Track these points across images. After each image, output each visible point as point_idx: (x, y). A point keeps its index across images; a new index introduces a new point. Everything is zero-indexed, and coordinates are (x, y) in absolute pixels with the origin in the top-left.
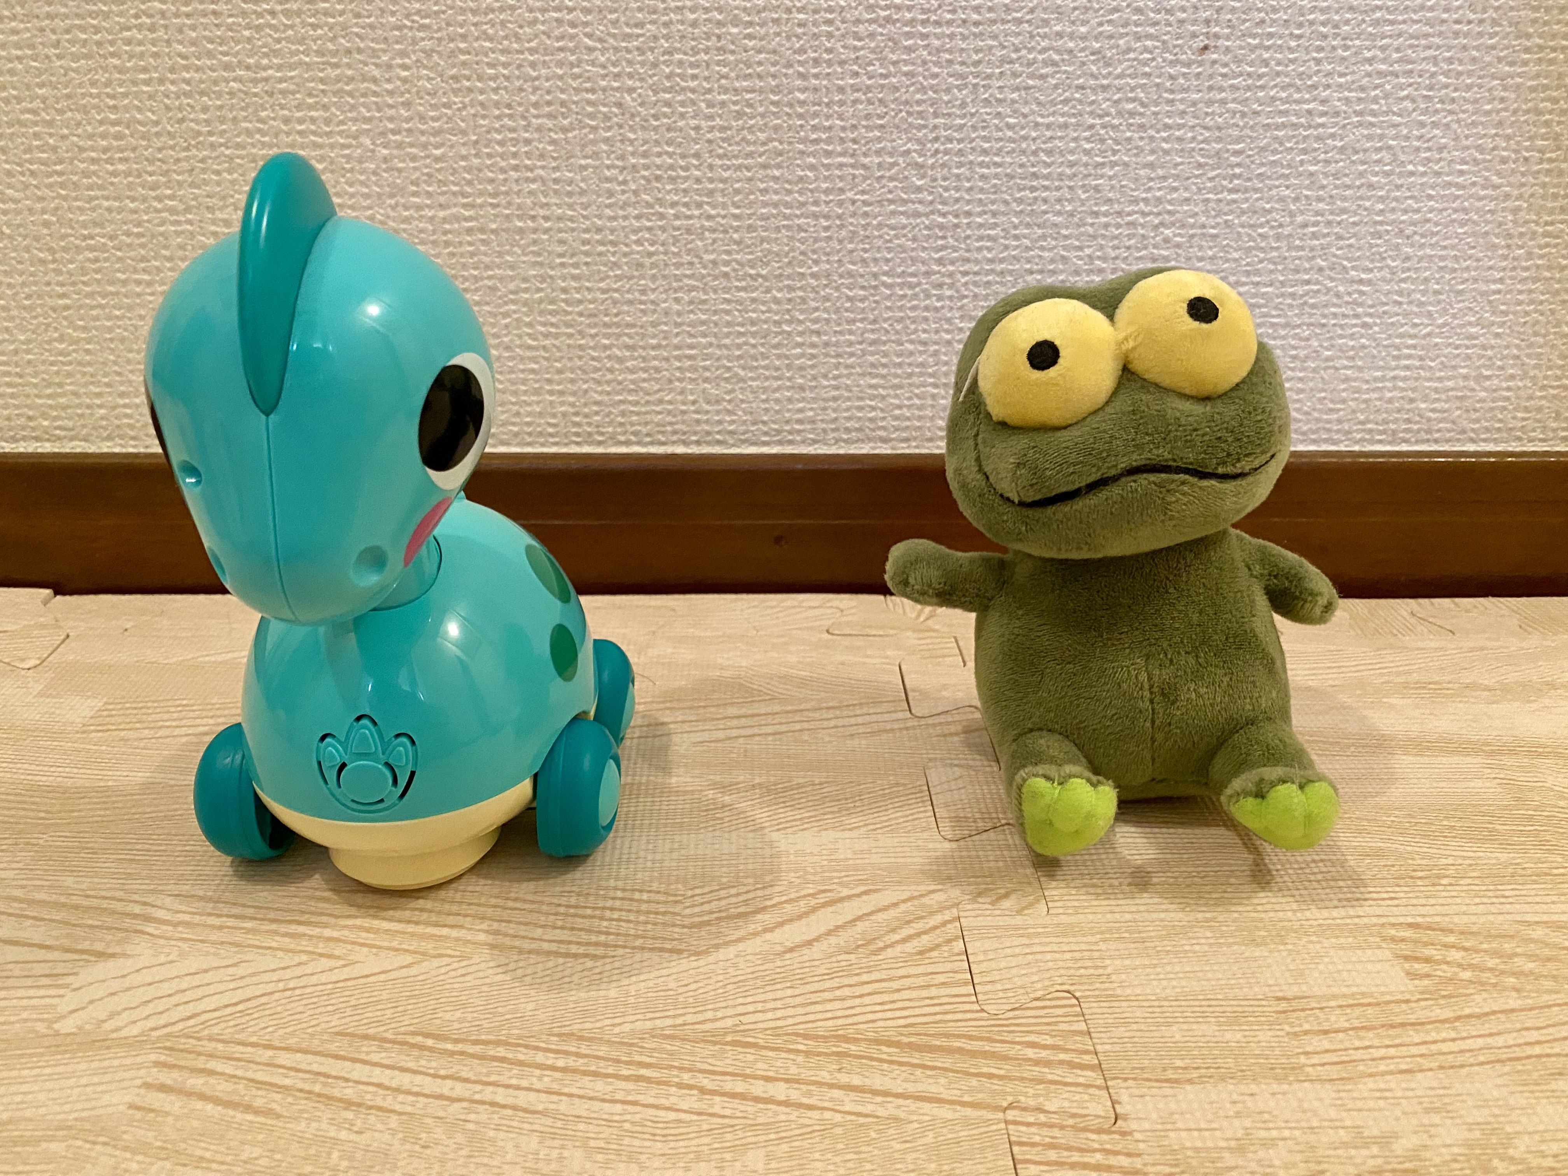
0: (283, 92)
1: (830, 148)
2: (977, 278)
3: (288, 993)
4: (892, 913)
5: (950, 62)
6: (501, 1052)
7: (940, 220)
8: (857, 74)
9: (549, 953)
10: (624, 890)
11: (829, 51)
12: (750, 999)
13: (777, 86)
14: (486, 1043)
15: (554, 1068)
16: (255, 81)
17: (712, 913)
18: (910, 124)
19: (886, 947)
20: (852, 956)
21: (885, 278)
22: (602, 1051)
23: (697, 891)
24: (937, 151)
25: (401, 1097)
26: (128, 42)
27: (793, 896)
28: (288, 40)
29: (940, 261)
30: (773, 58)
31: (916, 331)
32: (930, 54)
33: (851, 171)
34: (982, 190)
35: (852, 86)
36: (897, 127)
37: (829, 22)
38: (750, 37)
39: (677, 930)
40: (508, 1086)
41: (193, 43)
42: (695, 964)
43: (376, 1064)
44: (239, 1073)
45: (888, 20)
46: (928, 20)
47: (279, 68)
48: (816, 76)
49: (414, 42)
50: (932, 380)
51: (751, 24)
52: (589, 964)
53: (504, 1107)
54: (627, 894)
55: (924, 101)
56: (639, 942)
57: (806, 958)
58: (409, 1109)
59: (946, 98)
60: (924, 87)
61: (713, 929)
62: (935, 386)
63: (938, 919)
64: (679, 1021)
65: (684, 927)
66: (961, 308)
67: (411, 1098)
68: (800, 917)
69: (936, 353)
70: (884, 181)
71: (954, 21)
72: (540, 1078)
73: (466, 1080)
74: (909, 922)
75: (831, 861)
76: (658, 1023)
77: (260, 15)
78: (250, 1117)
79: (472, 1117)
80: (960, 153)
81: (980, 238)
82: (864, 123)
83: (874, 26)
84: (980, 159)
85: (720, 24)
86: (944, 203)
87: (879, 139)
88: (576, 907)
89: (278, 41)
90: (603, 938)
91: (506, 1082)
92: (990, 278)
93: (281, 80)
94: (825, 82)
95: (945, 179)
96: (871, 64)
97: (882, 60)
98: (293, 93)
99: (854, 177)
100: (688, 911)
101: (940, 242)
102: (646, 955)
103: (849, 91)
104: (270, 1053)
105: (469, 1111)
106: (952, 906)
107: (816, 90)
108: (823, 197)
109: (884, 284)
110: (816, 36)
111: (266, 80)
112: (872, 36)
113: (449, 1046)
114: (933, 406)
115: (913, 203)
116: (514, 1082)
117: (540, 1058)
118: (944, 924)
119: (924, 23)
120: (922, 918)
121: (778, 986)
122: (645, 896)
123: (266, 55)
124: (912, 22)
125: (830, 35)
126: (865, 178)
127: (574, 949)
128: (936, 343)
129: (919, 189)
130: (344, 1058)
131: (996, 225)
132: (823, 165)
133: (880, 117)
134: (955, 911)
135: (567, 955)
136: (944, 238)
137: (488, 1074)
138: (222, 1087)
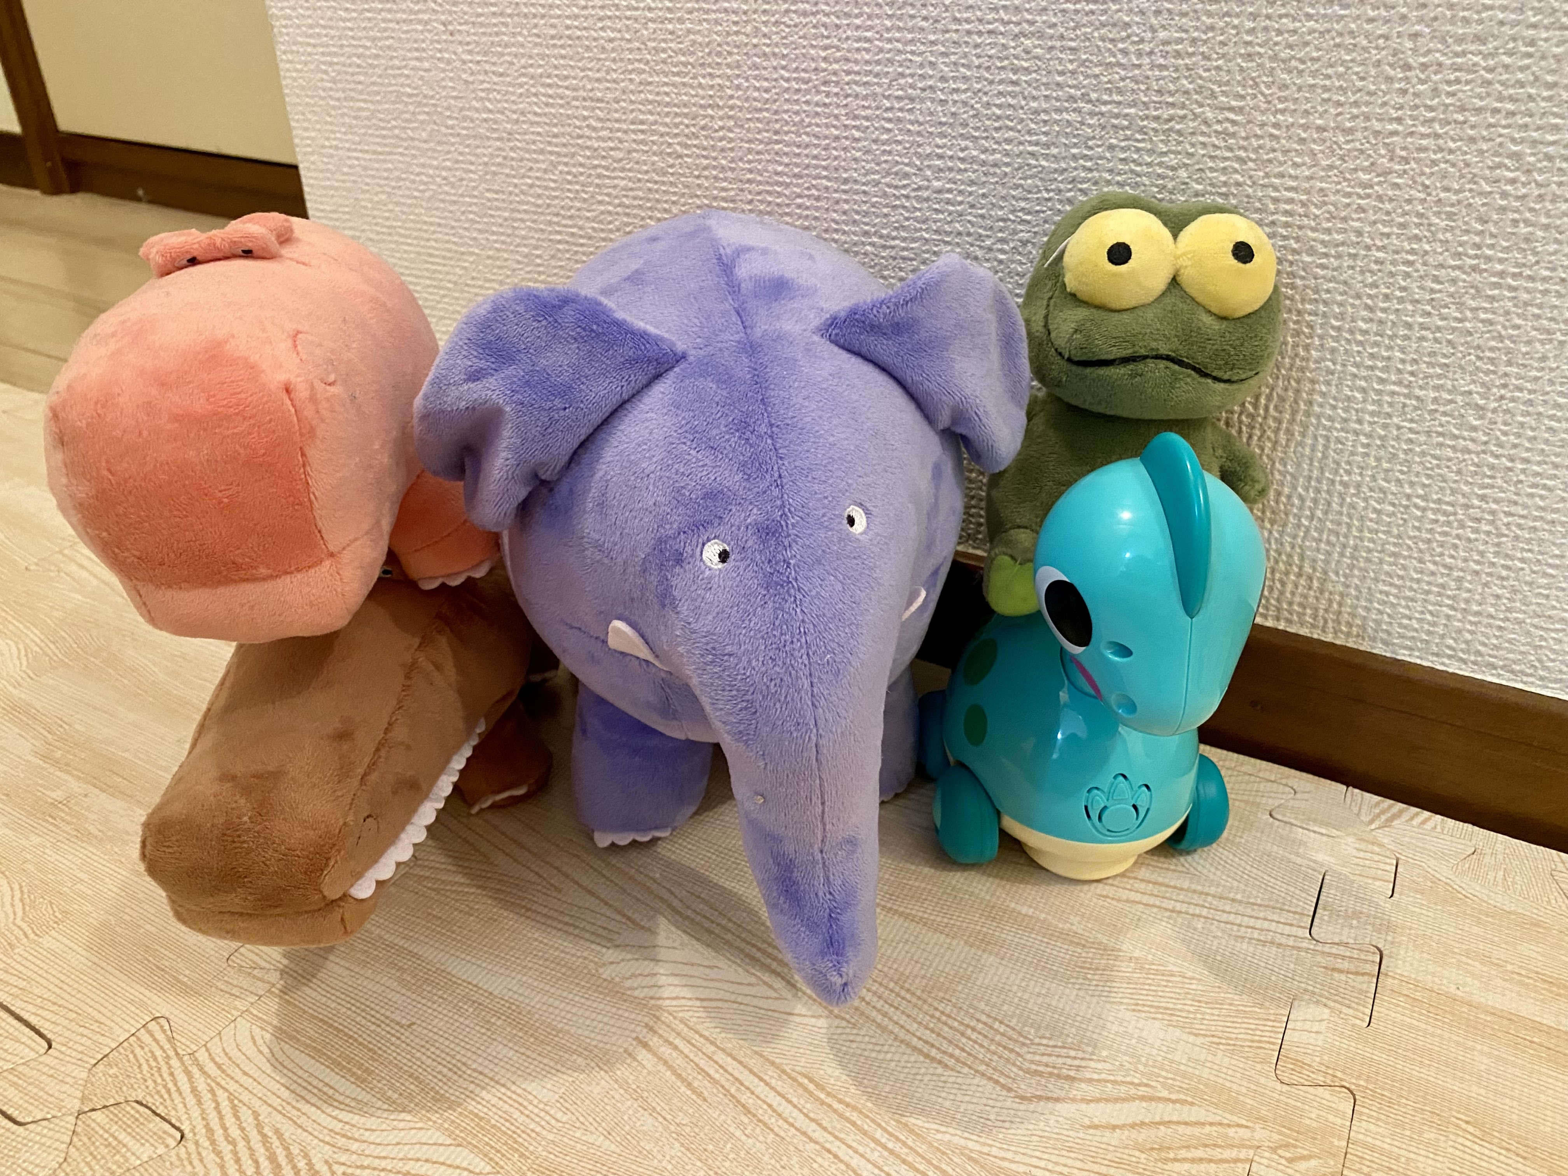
0: (904, 258)
1: (1384, 376)
2: (1522, 521)
3: (735, 1006)
4: (1196, 1131)
5: (1537, 317)
6: (854, 1116)
7: (1491, 460)
8: (1429, 314)
9: (915, 1049)
10: (989, 1016)
11: (1403, 289)
12: (1046, 1156)
13: (1341, 314)
14: (848, 1105)
15: (885, 1148)
16: (884, 247)
17: (1047, 1065)
18: (1477, 368)
19: (1175, 1160)
20: (1143, 1156)
21: (1418, 501)
22: (922, 1148)
23: (1044, 1042)
24: (1502, 398)
25: (781, 1122)
26: (799, 206)
27: (1119, 1078)
28: (915, 219)
29: (1483, 498)
30: (1342, 288)
31: (1441, 555)
32: (1515, 306)
33: (1402, 399)
34: (1546, 442)
35: (1421, 324)
36: (1461, 367)
37: (1410, 263)
38: (1323, 267)
39: (1014, 1069)
40: (850, 1147)
41: (845, 213)
42: (1016, 1106)
43: (772, 1088)
44: (691, 1056)
45: (1474, 268)
46: (1521, 274)
47: (904, 239)
48: (1384, 310)
49: (1015, 232)
50: (1450, 602)
51: (1326, 255)
52: (940, 1070)
53: (841, 1161)
54: (989, 1021)
55: (1499, 349)
56: (982, 1068)
57: (1105, 1140)
58: (782, 1134)
59: (1524, 350)
60: (1500, 336)
61: (1043, 1081)
62: (1452, 608)
63: (1233, 1153)
64: (986, 1149)
65: (1020, 1069)
66: (1498, 545)
67: (786, 1126)
68: (1117, 1100)
69: (1460, 580)
70: (1438, 415)
71: (1551, 278)
72: (873, 1150)
73: (825, 1129)
74: (1206, 1146)
75: (1165, 1058)
76: (971, 1144)
77: (897, 198)
78: (689, 1092)
79: (819, 1160)
80: (1530, 403)
81: (1535, 486)
82: (1426, 359)
83: (1458, 273)
84: (1551, 412)
85: (1294, 251)
86: (1500, 445)
87: (1439, 376)
88: (949, 1016)
89: (907, 219)
90: (957, 1052)
91: (850, 1142)
92: (1538, 524)
93: (904, 249)
94: (1392, 317)
95: (1506, 424)
96: (1446, 306)
97: (1460, 306)
98: (911, 260)
99: (1405, 405)
100: (1029, 1057)
101: (1487, 481)
102: (984, 1082)
103: (1417, 328)
104: (713, 1048)
105: (819, 1154)
106: (1251, 1147)
107: (1381, 322)
108: (1367, 417)
109: (1416, 506)
110: (1392, 274)
111: (893, 247)
112: (1454, 281)
113: (822, 1096)
114: (1446, 625)
115: (1465, 439)
116: (854, 1145)
117: (879, 1134)
118: (1236, 1161)
119: (1514, 276)
120: (1220, 1146)
121: (1073, 1155)
122: (1002, 1029)
123: (896, 228)
124: (1502, 274)
125: (1407, 275)
126: (1416, 408)
127: (933, 1052)
128: (1462, 570)
129: (1475, 429)
130: (755, 1074)
131: (1555, 477)
132: (1374, 390)
133: (1445, 356)
134: (1251, 1152)
135: (927, 1056)
136: (1492, 477)
137: (840, 1131)
138: (679, 1062)
